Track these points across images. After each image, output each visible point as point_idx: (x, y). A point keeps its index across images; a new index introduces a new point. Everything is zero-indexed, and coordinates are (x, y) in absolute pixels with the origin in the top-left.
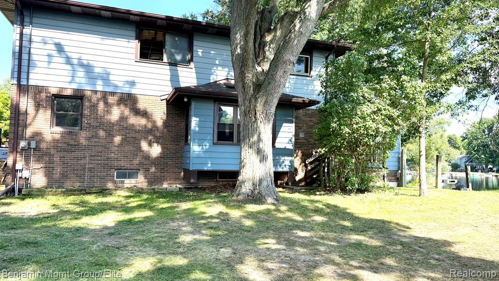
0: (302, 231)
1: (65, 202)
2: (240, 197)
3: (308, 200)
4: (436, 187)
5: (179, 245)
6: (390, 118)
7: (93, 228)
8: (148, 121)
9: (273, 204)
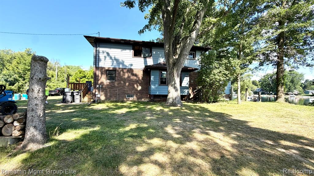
0: (190, 116)
1: (111, 105)
2: (168, 104)
3: (193, 105)
4: (246, 101)
5: (146, 120)
6: (225, 74)
7: (118, 113)
8: (137, 78)
9: (180, 107)
